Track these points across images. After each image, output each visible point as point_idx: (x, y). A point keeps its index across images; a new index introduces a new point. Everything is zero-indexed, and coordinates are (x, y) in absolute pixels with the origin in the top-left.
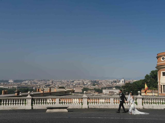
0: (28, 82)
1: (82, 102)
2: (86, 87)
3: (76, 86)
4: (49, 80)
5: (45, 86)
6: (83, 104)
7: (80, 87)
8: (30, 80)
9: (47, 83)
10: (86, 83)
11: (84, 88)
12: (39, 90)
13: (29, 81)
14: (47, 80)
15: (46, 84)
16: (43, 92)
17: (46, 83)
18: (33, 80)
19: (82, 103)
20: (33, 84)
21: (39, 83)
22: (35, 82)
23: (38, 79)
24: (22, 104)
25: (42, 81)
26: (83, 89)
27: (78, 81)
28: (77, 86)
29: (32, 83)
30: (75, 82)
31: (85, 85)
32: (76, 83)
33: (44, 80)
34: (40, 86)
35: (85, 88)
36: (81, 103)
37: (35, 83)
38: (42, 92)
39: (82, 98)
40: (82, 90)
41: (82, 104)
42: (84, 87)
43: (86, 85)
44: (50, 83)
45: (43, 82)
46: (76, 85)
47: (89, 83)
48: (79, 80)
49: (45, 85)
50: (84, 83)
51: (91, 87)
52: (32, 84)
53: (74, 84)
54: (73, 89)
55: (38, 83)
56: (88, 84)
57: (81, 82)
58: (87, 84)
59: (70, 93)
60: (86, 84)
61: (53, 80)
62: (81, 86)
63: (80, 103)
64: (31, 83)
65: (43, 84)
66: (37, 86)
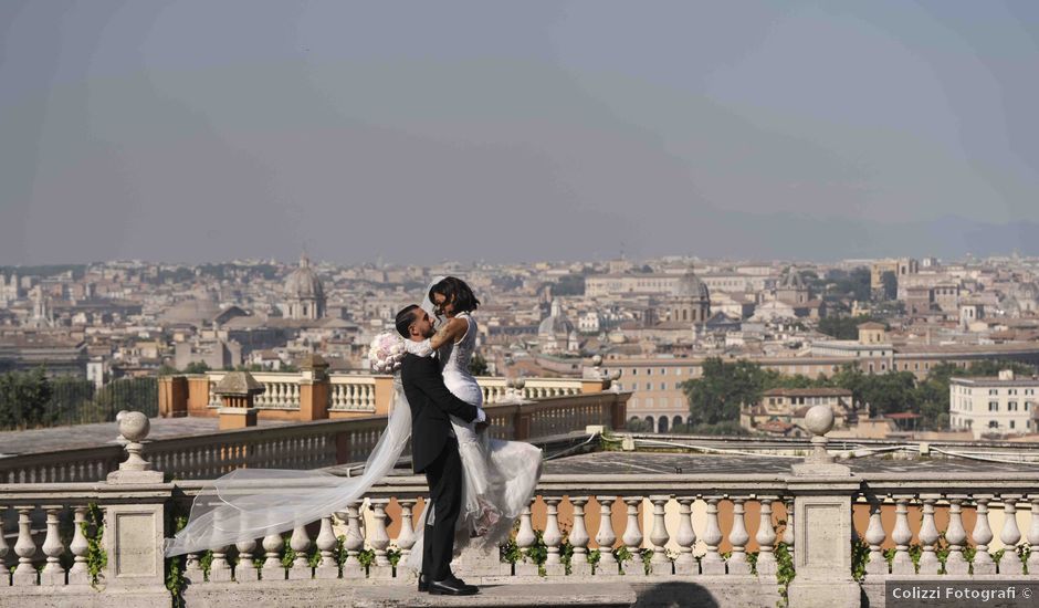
0: (22, 293)
1: (788, 536)
2: (735, 348)
3: (617, 337)
4: (269, 273)
5: (234, 347)
6: (797, 559)
7: (668, 348)
8: (41, 274)
9: (245, 305)
10: (735, 296)
11: (713, 367)
12: (181, 388)
13: (26, 281)
14: (254, 271)
15: (237, 324)
16: (251, 418)
17: (235, 312)
18: (79, 272)
19: (780, 549)
20: (80, 318)
21: (154, 302)
22: (101, 292)
23: (137, 264)
24: (51, 567)
25: (184, 276)
26: (698, 372)
27: (628, 284)
28: (630, 347)
29: (74, 311)
30: (594, 287)
31: (719, 324)
32: (615, 309)
33: (218, 272)
34: (168, 339)
35: (731, 367)
36: (765, 558)
37: (108, 310)
38: (233, 418)
39: (786, 496)
40: (688, 386)
41: (787, 572)
42: (710, 347)
43: (736, 325)
44: (292, 312)
45: (200, 293)
46: (606, 326)
47: (775, 308)
48: (647, 270)
49: (232, 335)
50: (705, 304)
51: (805, 349)
52: (68, 323)
53: (590, 322)
54: (607, 385)
55: (137, 310)
56: (762, 312)
57: (672, 287)
58: (749, 310)
59: (593, 430)
60: (734, 310)
61: (322, 270)
62: (672, 338)
63: (753, 557)
64: (59, 310)
65: (207, 325)
66: (135, 339)
